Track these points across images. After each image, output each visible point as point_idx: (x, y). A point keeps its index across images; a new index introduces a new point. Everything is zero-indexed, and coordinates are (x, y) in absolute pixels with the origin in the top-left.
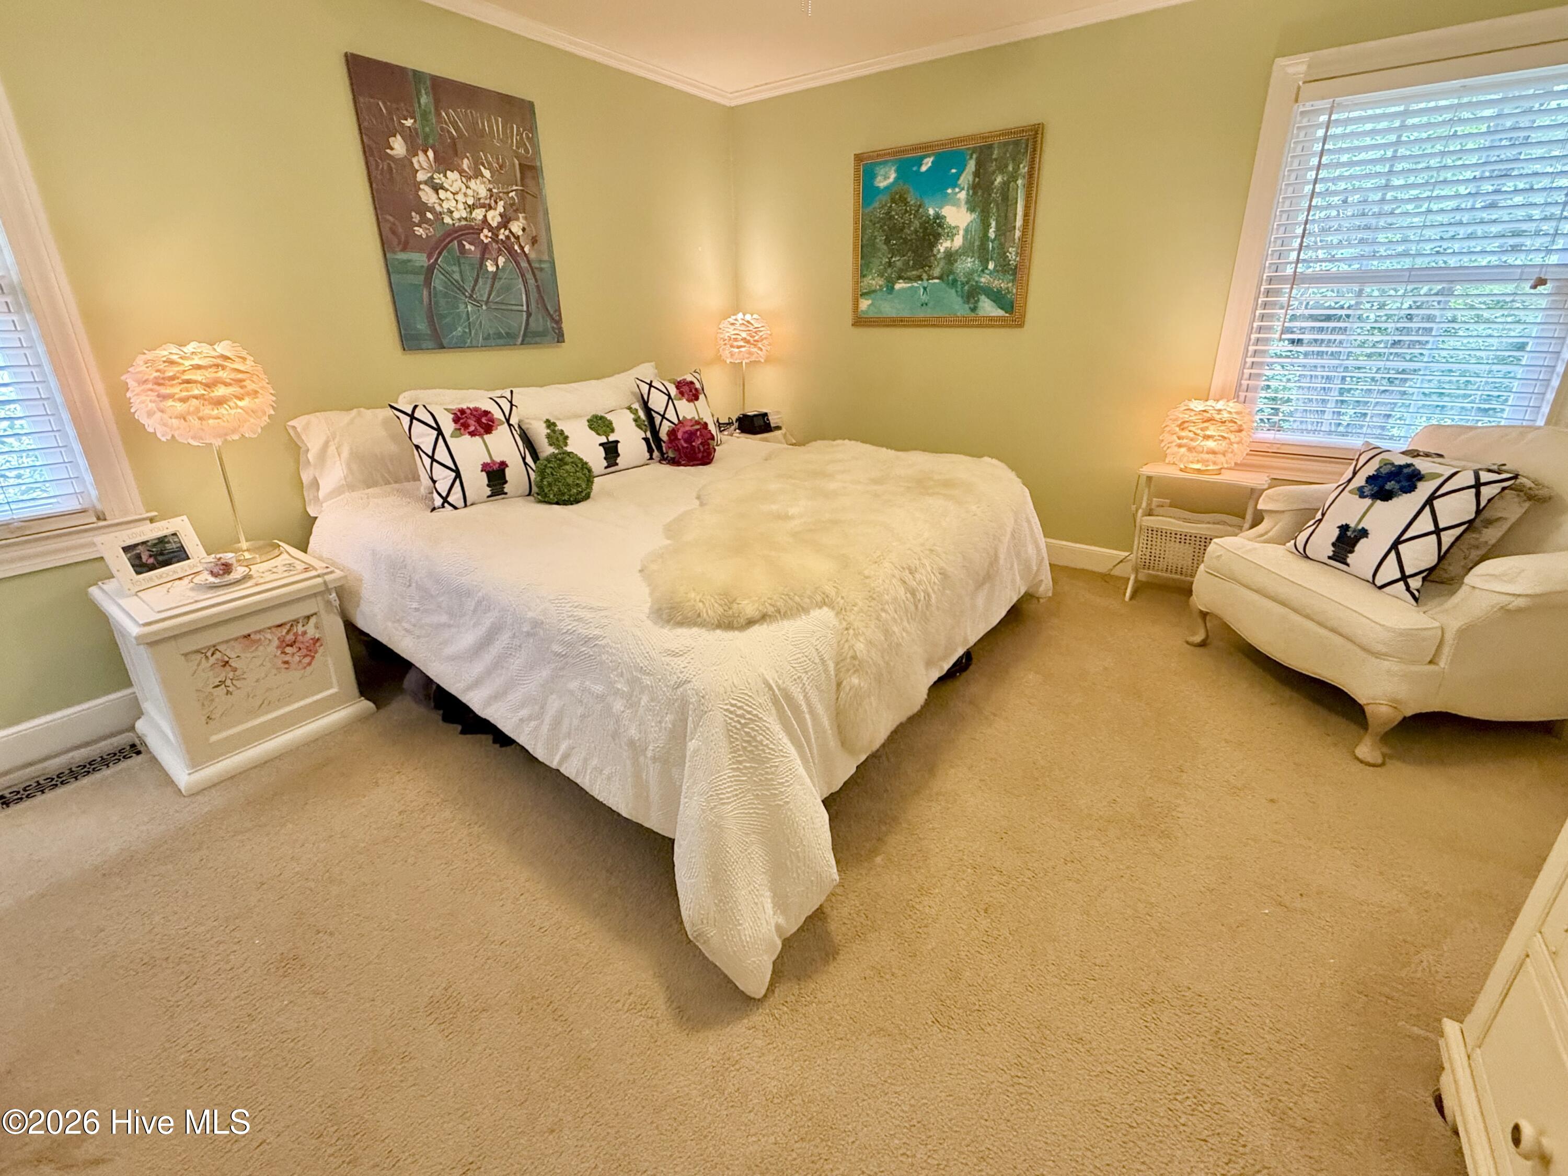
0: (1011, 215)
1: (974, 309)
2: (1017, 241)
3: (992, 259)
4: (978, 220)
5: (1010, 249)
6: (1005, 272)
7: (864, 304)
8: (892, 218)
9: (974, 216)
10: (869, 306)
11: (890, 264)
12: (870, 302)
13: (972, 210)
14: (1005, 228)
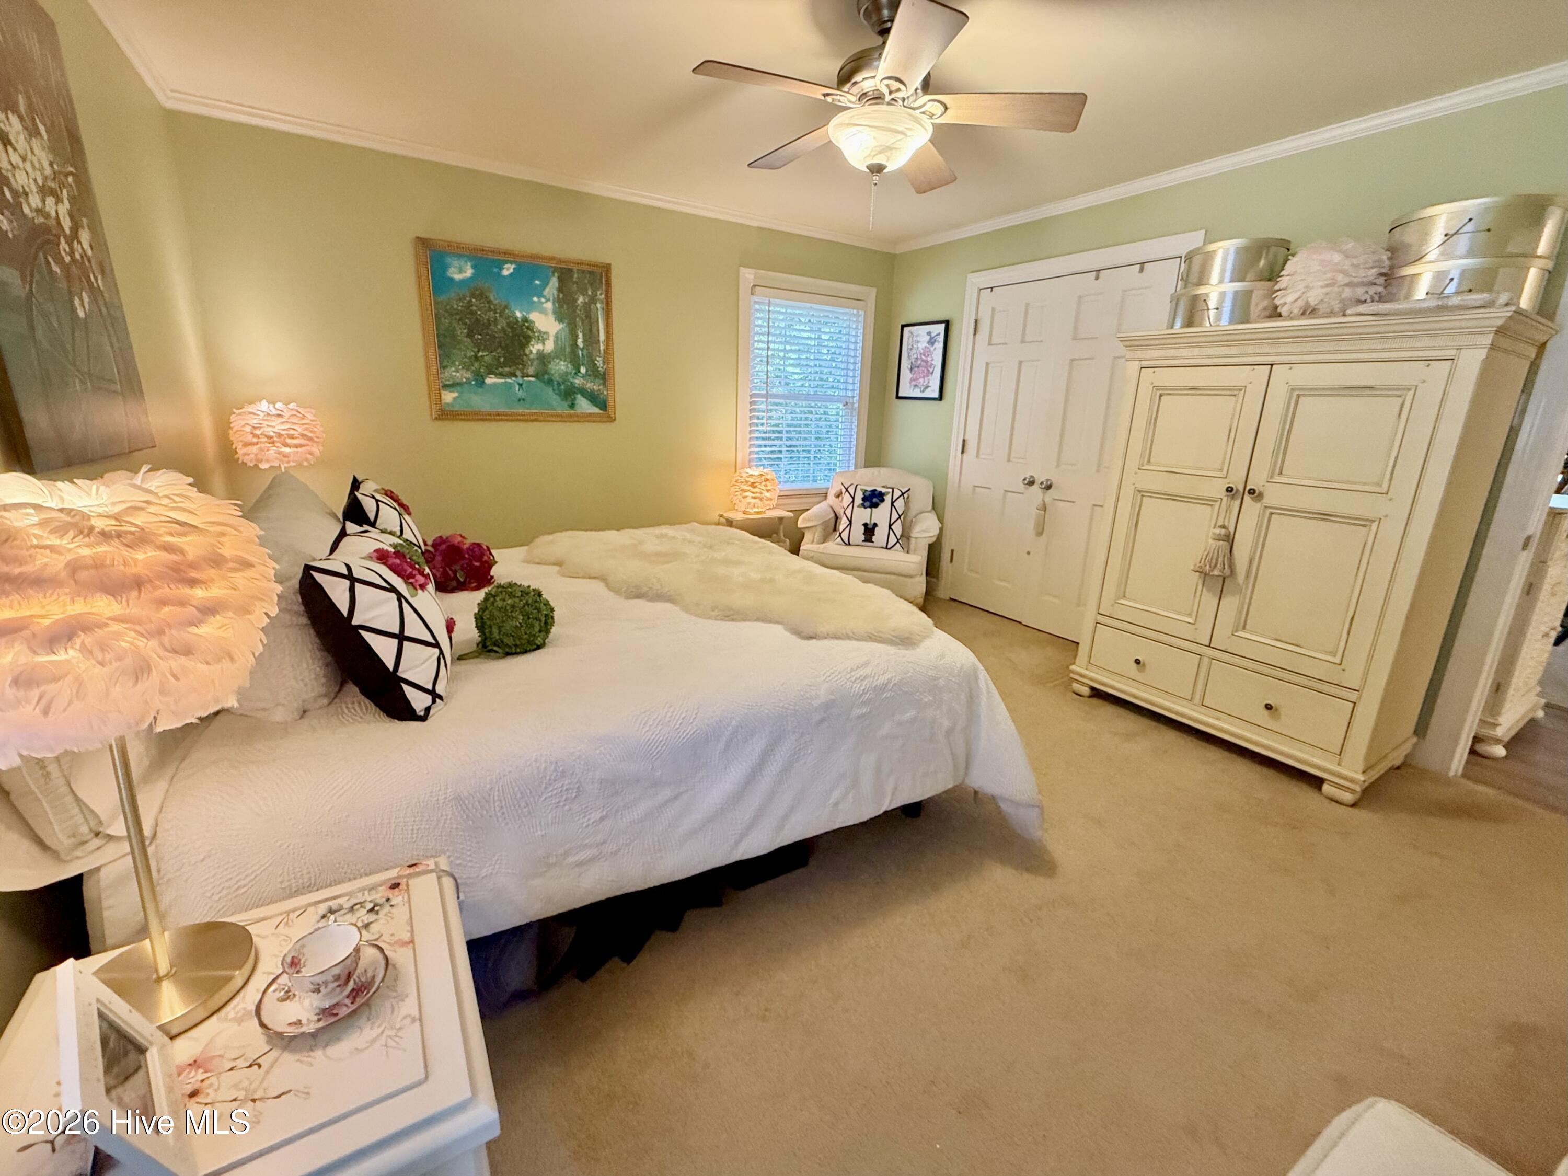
0: (594, 330)
1: (572, 406)
2: (602, 352)
3: (583, 364)
4: (567, 330)
5: (598, 358)
6: (596, 377)
7: (448, 397)
8: (473, 313)
9: (561, 326)
10: (455, 399)
11: (476, 358)
12: (456, 395)
13: (560, 319)
14: (591, 339)
